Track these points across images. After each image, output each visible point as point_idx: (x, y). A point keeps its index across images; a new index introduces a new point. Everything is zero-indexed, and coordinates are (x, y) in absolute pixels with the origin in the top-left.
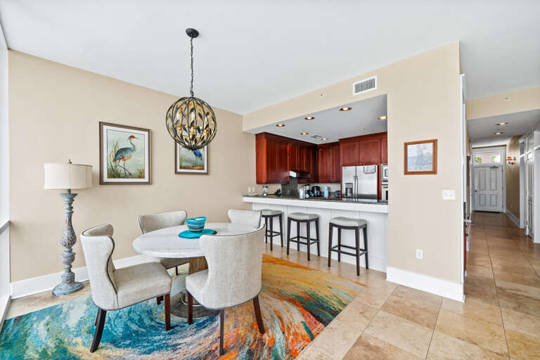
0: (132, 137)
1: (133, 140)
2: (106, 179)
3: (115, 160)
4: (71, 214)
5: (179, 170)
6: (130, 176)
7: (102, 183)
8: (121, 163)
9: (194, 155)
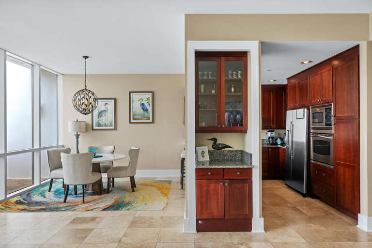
0: (106, 104)
1: (107, 105)
2: (95, 128)
3: (98, 117)
4: (78, 143)
5: (132, 121)
6: (105, 125)
7: (93, 129)
8: (101, 119)
9: (142, 111)
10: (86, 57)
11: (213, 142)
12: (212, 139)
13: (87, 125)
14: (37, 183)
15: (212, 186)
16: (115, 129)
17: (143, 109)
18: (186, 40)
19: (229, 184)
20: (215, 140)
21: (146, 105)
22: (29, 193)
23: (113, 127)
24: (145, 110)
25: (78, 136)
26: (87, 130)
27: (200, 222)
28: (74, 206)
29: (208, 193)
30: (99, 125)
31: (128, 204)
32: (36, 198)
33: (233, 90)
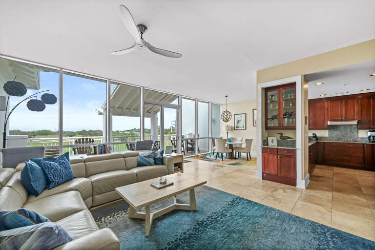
0: (241, 117)
3: (237, 123)
5: (254, 125)
6: (241, 127)
7: (235, 129)
8: (239, 124)
10: (226, 96)
11: (280, 135)
12: (279, 134)
13: (232, 127)
14: (210, 152)
15: (271, 157)
16: (246, 129)
18: (257, 83)
19: (280, 157)
20: (282, 134)
22: (206, 155)
23: (244, 128)
25: (228, 133)
26: (232, 130)
27: (264, 175)
28: (219, 161)
29: (268, 160)
30: (237, 127)
31: (241, 164)
32: (208, 157)
33: (291, 105)
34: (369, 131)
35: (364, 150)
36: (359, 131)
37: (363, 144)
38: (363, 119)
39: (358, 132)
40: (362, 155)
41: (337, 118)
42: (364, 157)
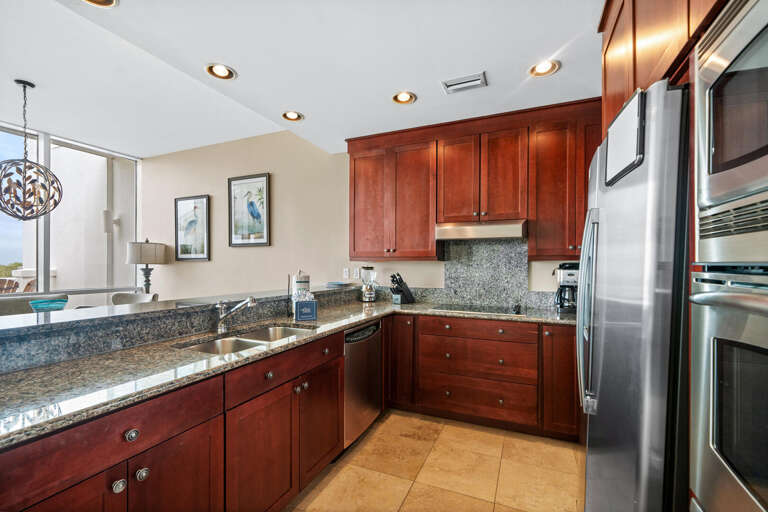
0: (196, 208)
1: (196, 210)
2: (180, 256)
3: (186, 234)
5: (234, 242)
7: (178, 259)
9: (251, 218)
10: (25, 84)
13: (167, 250)
16: (209, 258)
17: (252, 214)
21: (257, 204)
23: (205, 255)
24: (256, 216)
25: (148, 272)
30: (186, 250)
34: (562, 267)
35: (540, 348)
36: (536, 265)
37: (540, 326)
38: (541, 217)
39: (529, 269)
40: (533, 373)
41: (464, 213)
42: (540, 384)
